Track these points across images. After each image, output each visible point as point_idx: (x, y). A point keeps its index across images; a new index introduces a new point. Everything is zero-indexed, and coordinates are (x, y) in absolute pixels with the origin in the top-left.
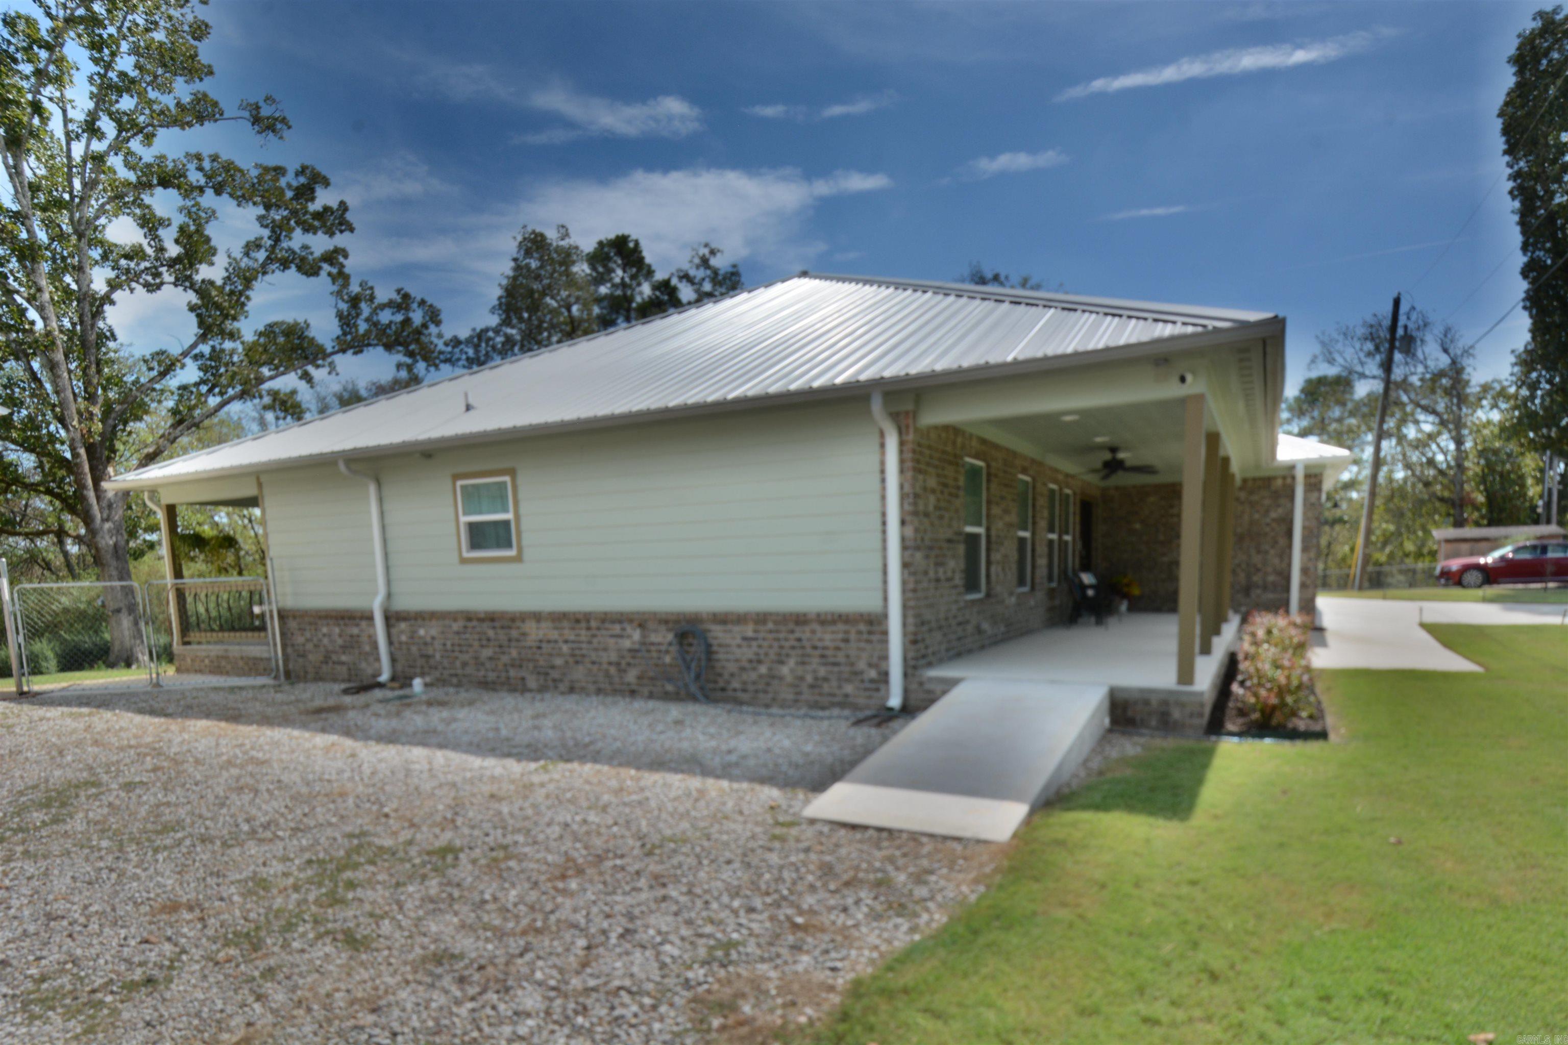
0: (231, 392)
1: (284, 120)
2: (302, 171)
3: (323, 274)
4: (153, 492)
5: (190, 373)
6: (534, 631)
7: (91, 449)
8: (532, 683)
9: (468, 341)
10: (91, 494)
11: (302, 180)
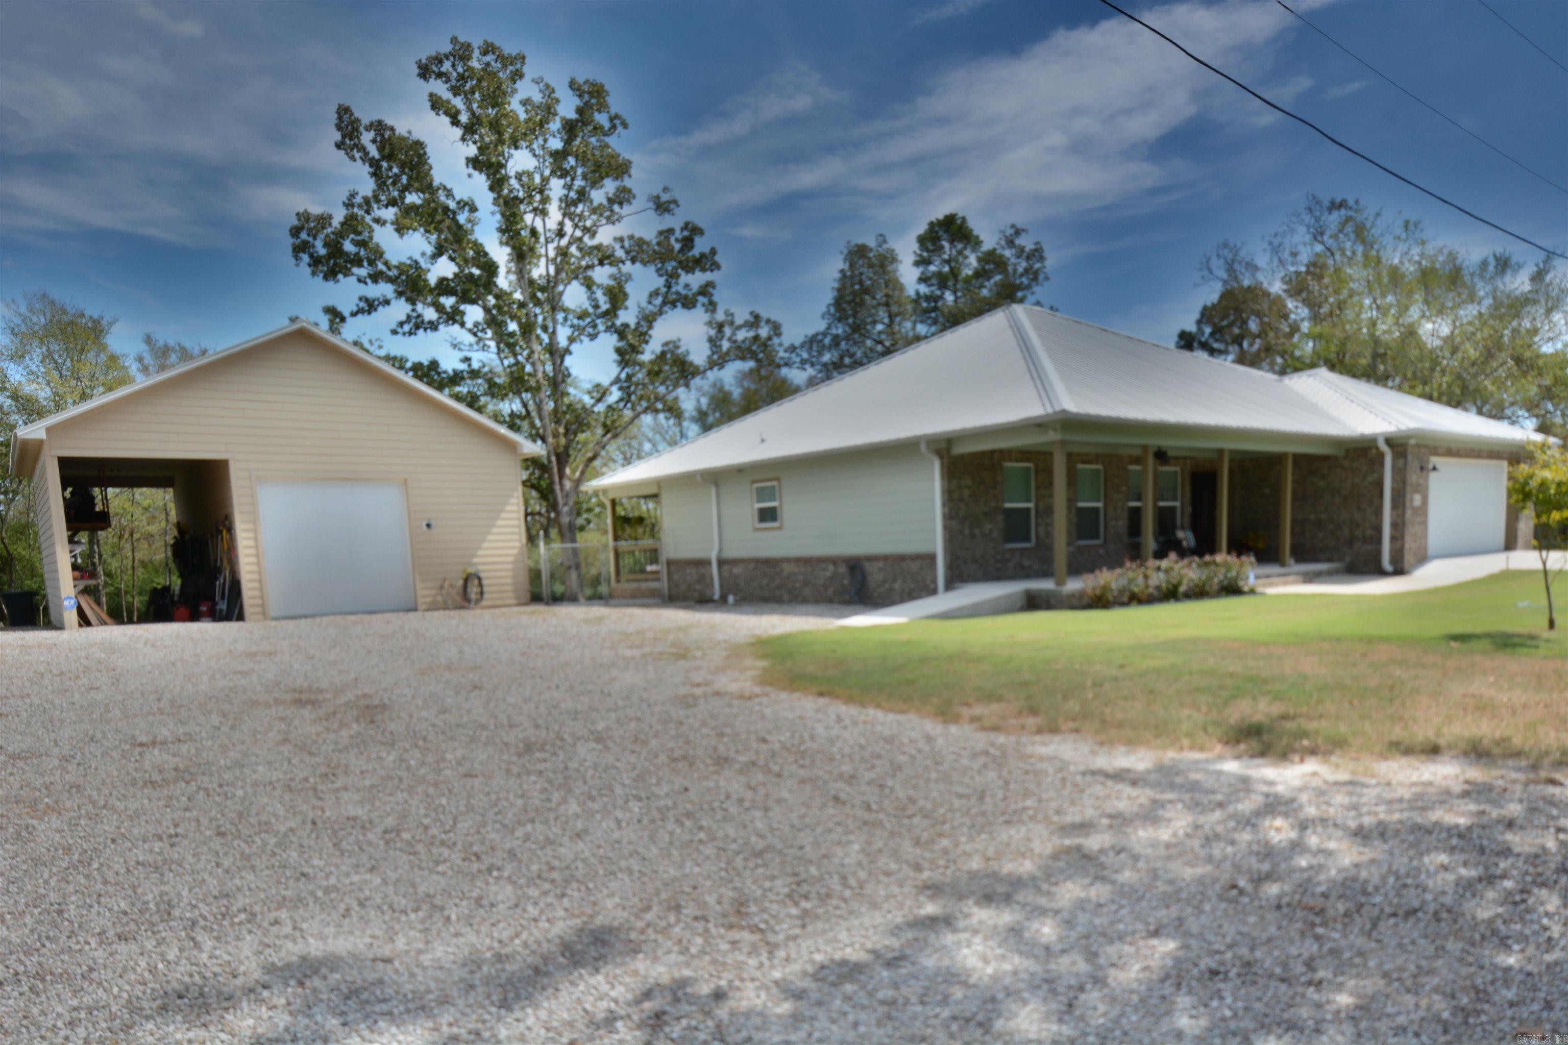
0: (639, 409)
1: (675, 202)
2: (686, 226)
3: (699, 305)
4: (605, 491)
5: (615, 395)
6: (787, 568)
7: (558, 456)
8: (786, 597)
9: (803, 345)
10: (557, 487)
11: (686, 233)
